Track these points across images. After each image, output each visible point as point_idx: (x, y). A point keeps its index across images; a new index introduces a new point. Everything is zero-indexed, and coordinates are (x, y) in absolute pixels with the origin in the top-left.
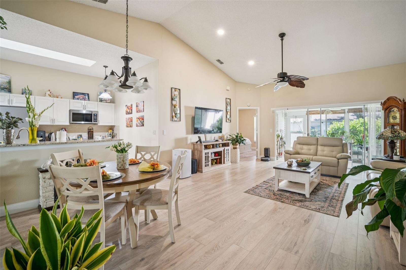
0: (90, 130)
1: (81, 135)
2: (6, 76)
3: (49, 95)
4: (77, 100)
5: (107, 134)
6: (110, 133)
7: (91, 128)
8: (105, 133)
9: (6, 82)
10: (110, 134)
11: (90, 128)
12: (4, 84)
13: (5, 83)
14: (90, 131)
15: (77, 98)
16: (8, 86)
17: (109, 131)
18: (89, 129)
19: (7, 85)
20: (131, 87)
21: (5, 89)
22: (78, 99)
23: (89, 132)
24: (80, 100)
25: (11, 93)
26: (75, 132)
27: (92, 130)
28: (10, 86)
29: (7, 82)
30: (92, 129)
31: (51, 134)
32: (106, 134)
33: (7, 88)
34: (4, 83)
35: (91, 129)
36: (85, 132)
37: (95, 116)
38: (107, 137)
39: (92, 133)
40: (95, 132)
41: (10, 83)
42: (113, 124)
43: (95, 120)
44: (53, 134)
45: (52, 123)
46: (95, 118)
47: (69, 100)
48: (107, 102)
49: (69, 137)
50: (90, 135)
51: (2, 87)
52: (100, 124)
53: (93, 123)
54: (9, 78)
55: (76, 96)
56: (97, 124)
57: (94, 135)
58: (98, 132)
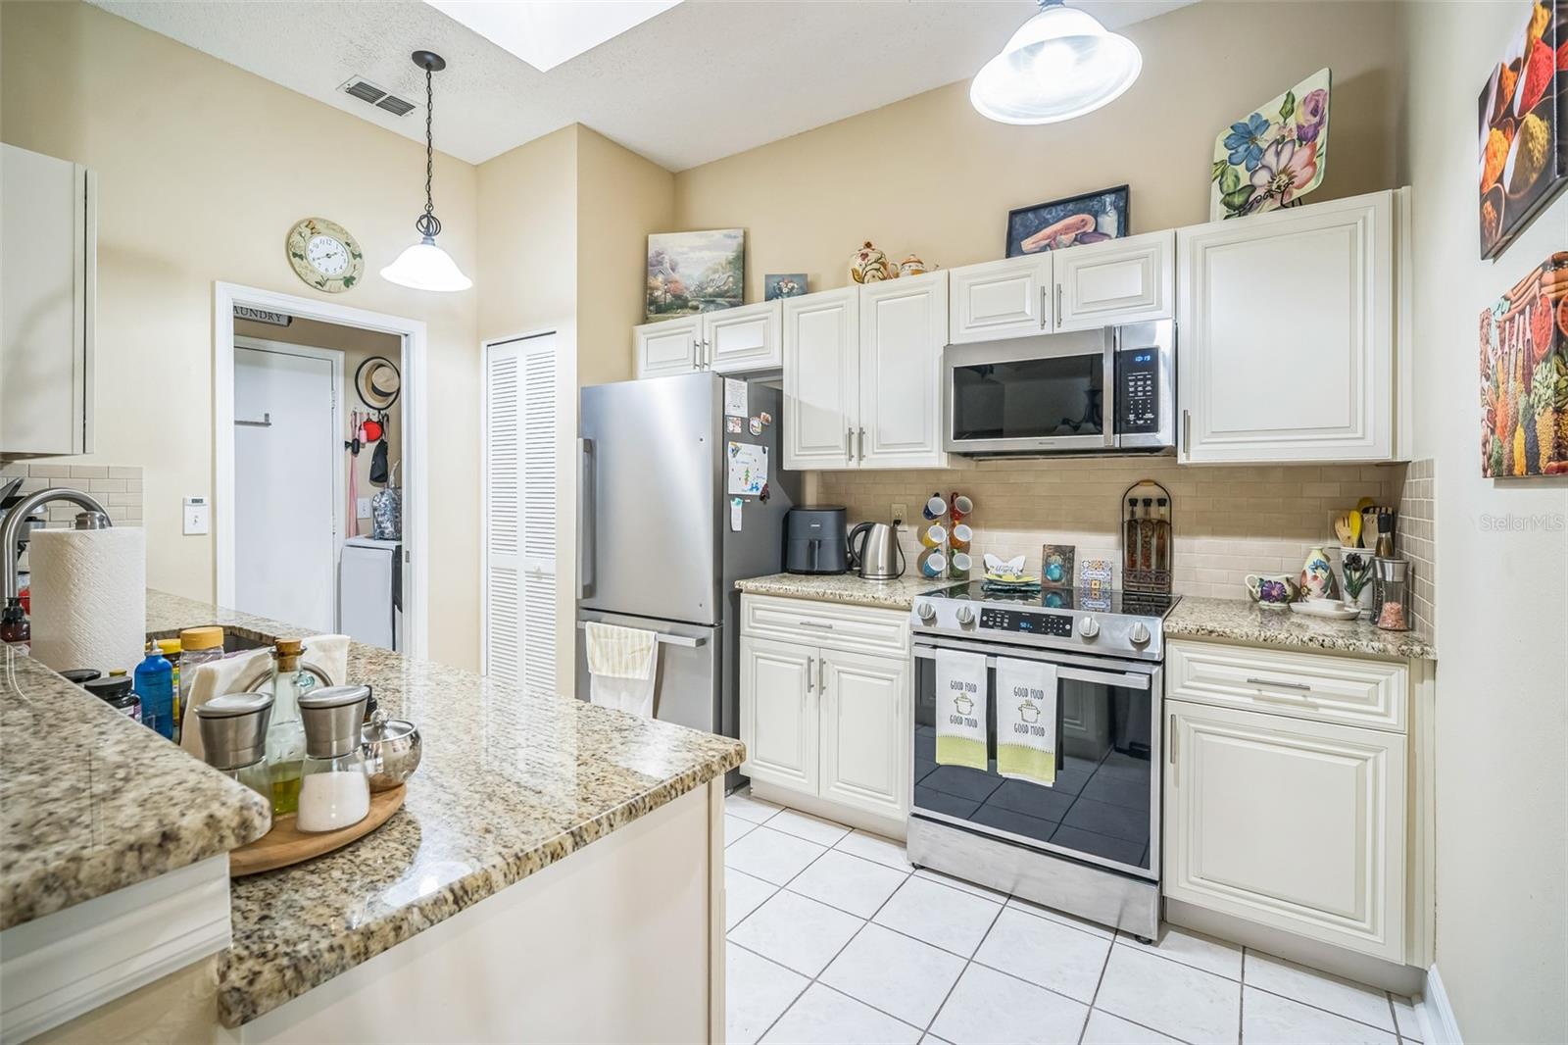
0: (1139, 510)
1: (1072, 549)
2: (725, 231)
5: (1316, 556)
6: (1355, 550)
7: (1153, 492)
9: (724, 263)
10: (1353, 562)
11: (1140, 492)
12: (715, 276)
13: (723, 268)
14: (1147, 522)
16: (731, 279)
17: (1342, 530)
18: (1133, 502)
19: (726, 276)
21: (719, 300)
23: (1132, 525)
26: (1025, 519)
27: (1156, 512)
28: (741, 281)
29: (730, 263)
30: (1161, 502)
31: (868, 527)
32: (1309, 552)
33: (727, 291)
34: (715, 271)
35: (1147, 502)
36: (1097, 527)
37: (1140, 374)
38: (1315, 587)
39: (1161, 538)
40: (1189, 533)
41: (742, 260)
42: (1369, 441)
43: (1132, 417)
44: (880, 534)
45: (851, 457)
46: (1136, 392)
47: (946, 271)
48: (1297, 194)
49: (987, 557)
50: (1147, 558)
51: (710, 290)
52: (1198, 453)
53: (1116, 441)
54: (741, 240)
55: (1028, 235)
56: (1172, 452)
57: (1175, 554)
58: (1214, 533)
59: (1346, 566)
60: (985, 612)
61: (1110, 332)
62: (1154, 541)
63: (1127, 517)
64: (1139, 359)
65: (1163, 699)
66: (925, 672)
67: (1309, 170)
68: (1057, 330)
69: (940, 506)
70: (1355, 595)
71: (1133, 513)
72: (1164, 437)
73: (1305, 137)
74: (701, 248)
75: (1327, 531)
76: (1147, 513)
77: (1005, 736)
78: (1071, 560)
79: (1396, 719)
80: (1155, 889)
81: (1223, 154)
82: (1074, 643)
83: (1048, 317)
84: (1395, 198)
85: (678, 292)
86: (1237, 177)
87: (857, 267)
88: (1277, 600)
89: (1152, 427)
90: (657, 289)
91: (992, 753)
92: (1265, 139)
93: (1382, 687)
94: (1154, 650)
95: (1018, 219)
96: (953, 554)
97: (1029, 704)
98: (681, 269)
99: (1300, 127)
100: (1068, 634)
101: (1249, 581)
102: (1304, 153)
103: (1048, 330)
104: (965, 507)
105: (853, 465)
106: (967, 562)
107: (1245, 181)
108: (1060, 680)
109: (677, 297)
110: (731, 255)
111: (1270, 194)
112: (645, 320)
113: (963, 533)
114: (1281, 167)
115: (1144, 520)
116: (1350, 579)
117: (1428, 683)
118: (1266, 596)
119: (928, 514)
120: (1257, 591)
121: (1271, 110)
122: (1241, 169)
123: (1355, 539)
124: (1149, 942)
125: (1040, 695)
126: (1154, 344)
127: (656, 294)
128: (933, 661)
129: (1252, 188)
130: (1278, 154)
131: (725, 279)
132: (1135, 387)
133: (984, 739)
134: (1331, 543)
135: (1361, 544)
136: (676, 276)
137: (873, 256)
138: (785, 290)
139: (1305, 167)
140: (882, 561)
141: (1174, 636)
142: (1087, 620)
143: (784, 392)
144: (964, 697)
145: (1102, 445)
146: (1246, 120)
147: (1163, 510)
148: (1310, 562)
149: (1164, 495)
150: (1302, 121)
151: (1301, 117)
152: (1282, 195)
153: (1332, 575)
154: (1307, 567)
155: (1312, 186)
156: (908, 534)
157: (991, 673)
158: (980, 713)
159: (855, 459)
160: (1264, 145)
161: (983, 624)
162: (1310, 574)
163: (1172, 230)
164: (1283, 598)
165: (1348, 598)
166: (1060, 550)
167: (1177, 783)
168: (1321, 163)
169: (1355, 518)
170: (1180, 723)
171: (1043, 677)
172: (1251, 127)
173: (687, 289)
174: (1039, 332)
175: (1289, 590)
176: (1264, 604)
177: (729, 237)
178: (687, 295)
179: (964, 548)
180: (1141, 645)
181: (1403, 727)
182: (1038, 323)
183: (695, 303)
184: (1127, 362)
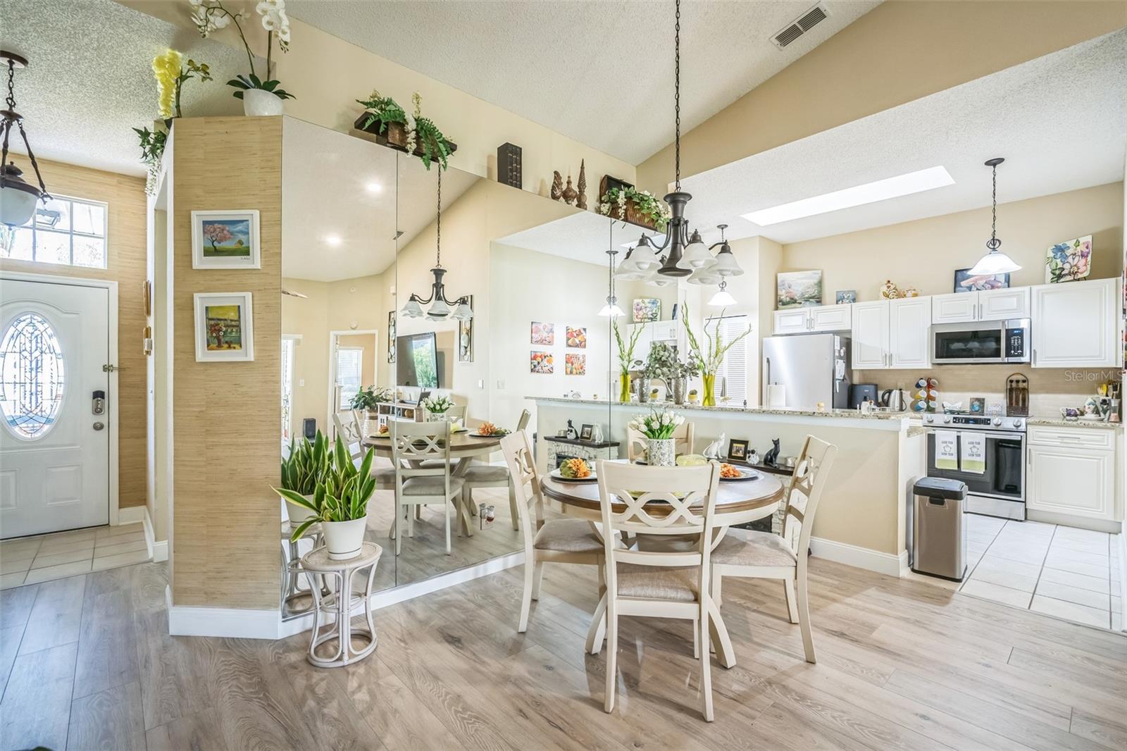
0: (1014, 384)
1: (984, 399)
2: (813, 271)
3: (884, 293)
4: (968, 293)
5: (1090, 400)
6: (1104, 398)
7: (1021, 378)
8: (1084, 396)
9: (814, 285)
10: (1104, 402)
11: (1014, 378)
12: (809, 290)
14: (1017, 389)
15: (967, 287)
16: (817, 291)
17: (1100, 391)
18: (1011, 381)
19: (815, 289)
20: (687, 272)
21: (811, 300)
22: (970, 288)
23: (1011, 390)
24: (977, 289)
25: (822, 305)
26: (962, 388)
27: (1021, 385)
28: (820, 292)
29: (817, 284)
30: (1024, 381)
31: (890, 392)
32: (1087, 399)
33: (816, 296)
34: (809, 288)
35: (1018, 382)
36: (995, 391)
37: (1016, 337)
38: (1089, 411)
39: (1024, 395)
40: (1035, 392)
41: (820, 284)
42: (1107, 361)
43: (1013, 352)
44: (895, 394)
45: (886, 365)
46: (1014, 343)
47: (930, 297)
48: (1080, 276)
49: (944, 403)
50: (1017, 403)
51: (807, 296)
52: (1039, 364)
53: (1006, 360)
54: (820, 275)
55: (964, 280)
56: (1030, 363)
57: (1030, 400)
58: (1047, 392)
59: (1101, 403)
60: (954, 418)
61: (1003, 322)
62: (1021, 396)
63: (1009, 387)
64: (1015, 332)
65: (1026, 444)
66: (931, 439)
67: (1085, 268)
68: (980, 320)
69: (924, 383)
70: (1105, 413)
71: (1011, 385)
72: (1026, 359)
73: (1083, 255)
74: (802, 279)
75: (1094, 391)
76: (1018, 385)
77: (964, 457)
78: (983, 403)
79: (1111, 446)
80: (1024, 504)
81: (1052, 255)
82: (991, 426)
83: (977, 315)
84: (1117, 281)
85: (792, 297)
86: (1057, 264)
87: (885, 291)
88: (1073, 416)
89: (1021, 355)
90: (782, 295)
91: (959, 466)
92: (1068, 252)
93: (1106, 437)
94: (1023, 428)
95: (959, 273)
96: (929, 402)
97: (974, 447)
98: (793, 287)
99: (1082, 252)
100: (989, 424)
101: (1062, 410)
102: (1083, 261)
103: (976, 320)
104: (935, 384)
105: (887, 367)
106: (935, 405)
107: (1060, 265)
108: (986, 439)
109: (792, 299)
110: (816, 281)
111: (1069, 274)
112: (777, 308)
113: (933, 393)
114: (1075, 263)
115: (1016, 388)
116: (1103, 408)
117: (1122, 435)
118: (1069, 415)
119: (918, 386)
120: (1065, 413)
121: (1071, 244)
122: (1058, 261)
123: (1105, 394)
124: (1021, 521)
125: (979, 443)
126: (1021, 327)
127: (782, 298)
128: (934, 435)
129: (1063, 269)
130: (1074, 259)
131: (813, 291)
132: (1015, 341)
133: (956, 459)
134: (1096, 396)
135: (1107, 396)
136: (791, 290)
137: (892, 287)
138: (846, 297)
139: (1084, 267)
140: (897, 404)
141: (1030, 424)
142: (997, 419)
143: (853, 339)
144: (947, 446)
145: (1001, 361)
146: (1061, 245)
147: (1025, 384)
148: (1087, 402)
149: (1025, 379)
150: (1082, 249)
151: (1082, 248)
152: (1075, 276)
153: (1096, 407)
154: (1086, 405)
155: (1086, 274)
156: (907, 395)
157: (958, 437)
158: (954, 451)
159: (888, 366)
160: (1068, 255)
161: (954, 422)
162: (1087, 406)
163: (1029, 287)
164: (1076, 415)
165: (1102, 414)
166: (978, 400)
167: (1031, 470)
168: (1089, 267)
169: (1105, 386)
170: (1033, 453)
171: (980, 437)
172: (1063, 247)
173: (796, 295)
174: (973, 321)
175: (1078, 412)
176: (1068, 418)
177: (815, 273)
178: (796, 298)
179: (933, 399)
180: (1017, 427)
181: (1113, 448)
182: (972, 317)
183: (800, 301)
184: (1010, 333)
